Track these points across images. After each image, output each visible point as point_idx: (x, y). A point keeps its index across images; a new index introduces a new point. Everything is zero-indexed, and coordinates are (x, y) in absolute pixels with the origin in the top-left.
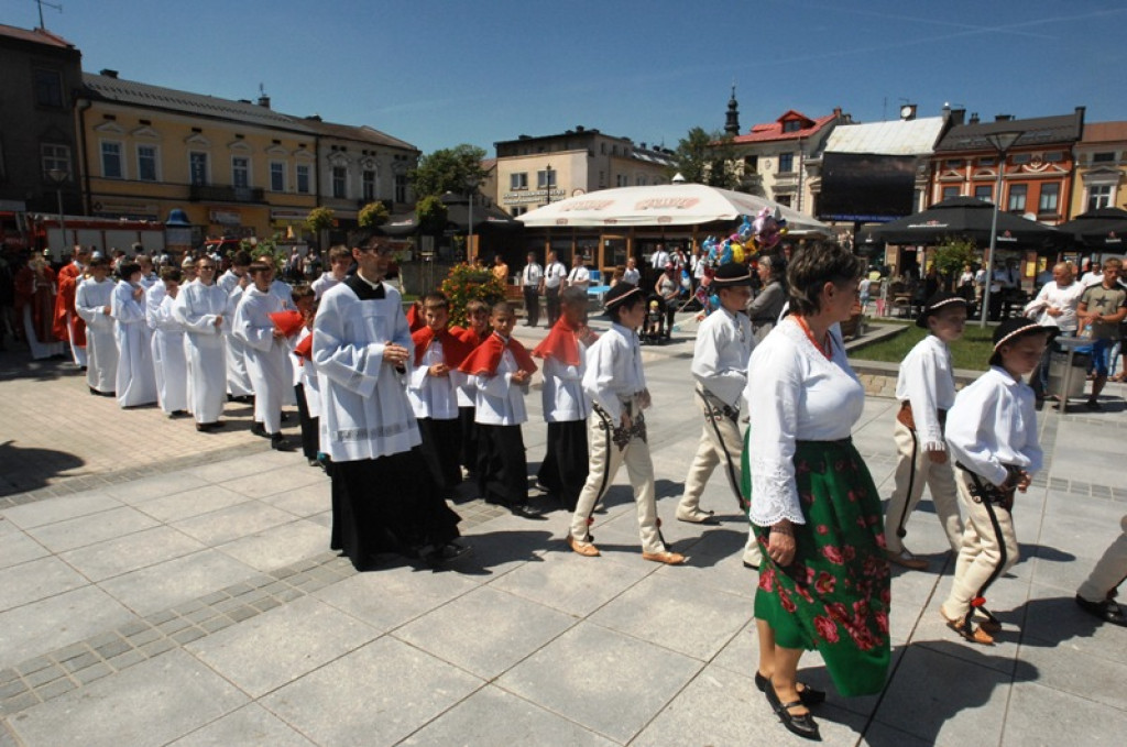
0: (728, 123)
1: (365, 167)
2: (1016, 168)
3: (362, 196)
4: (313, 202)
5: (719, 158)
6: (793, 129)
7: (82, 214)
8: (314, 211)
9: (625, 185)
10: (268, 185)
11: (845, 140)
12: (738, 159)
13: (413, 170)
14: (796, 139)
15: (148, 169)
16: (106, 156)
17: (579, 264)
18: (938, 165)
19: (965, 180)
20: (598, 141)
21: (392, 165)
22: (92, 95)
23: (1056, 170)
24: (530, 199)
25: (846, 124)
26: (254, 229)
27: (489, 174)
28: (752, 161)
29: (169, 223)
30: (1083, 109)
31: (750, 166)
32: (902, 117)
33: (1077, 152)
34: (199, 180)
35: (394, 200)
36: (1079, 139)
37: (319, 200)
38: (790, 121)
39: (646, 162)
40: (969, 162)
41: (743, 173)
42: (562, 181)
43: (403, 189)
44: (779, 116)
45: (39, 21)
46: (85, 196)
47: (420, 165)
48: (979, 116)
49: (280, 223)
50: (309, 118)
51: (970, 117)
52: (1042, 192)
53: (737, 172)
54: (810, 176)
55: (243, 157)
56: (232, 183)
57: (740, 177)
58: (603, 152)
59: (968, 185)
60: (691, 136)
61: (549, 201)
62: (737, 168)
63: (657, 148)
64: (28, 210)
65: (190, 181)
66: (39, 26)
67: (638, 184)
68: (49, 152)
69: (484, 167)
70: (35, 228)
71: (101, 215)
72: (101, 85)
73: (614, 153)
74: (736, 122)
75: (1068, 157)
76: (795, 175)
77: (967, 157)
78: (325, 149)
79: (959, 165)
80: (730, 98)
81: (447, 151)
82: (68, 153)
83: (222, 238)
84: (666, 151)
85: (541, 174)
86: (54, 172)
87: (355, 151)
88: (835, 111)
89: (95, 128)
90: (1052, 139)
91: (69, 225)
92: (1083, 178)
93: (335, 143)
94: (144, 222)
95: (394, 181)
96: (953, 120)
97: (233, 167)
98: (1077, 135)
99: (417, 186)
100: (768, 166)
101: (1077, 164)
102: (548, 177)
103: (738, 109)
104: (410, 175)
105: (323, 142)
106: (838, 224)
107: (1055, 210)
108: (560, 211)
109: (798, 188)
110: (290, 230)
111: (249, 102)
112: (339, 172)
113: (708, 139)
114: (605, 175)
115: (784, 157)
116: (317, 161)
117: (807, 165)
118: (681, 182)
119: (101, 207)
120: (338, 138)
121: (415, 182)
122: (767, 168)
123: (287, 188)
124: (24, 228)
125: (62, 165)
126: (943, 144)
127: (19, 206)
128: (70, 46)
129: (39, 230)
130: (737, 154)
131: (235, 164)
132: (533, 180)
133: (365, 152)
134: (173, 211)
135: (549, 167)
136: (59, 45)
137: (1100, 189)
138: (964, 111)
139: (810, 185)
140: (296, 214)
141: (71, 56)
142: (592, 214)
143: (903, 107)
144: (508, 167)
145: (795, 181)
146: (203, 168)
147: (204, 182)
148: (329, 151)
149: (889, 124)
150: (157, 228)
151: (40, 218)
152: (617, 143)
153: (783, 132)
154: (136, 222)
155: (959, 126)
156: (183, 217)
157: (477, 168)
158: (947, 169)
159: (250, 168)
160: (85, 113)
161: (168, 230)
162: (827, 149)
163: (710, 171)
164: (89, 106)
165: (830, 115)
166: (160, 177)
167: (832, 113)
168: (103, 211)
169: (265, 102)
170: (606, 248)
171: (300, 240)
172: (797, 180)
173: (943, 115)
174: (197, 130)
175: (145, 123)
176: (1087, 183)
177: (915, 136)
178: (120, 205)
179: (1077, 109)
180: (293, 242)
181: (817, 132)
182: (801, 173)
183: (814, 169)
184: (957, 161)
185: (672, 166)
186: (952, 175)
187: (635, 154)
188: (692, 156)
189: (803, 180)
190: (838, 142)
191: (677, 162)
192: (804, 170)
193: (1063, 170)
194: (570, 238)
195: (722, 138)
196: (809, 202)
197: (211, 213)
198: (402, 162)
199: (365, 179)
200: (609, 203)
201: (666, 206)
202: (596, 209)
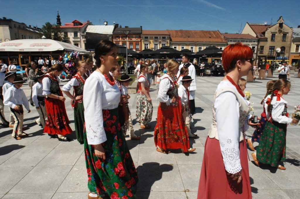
0: (57, 22)
5: (56, 32)
6: (77, 25)
9: (25, 39)
11: (91, 29)
12: (62, 32)
14: (78, 28)
18: (114, 37)
19: (120, 41)
20: (12, 23)
25: (91, 25)
28: (66, 33)
30: (142, 27)
31: (66, 35)
32: (104, 25)
33: (142, 36)
36: (141, 33)
38: (76, 23)
39: (32, 31)
40: (120, 37)
41: (64, 37)
44: (73, 21)
48: (122, 26)
52: (136, 45)
53: (62, 36)
54: (83, 38)
57: (63, 38)
58: (15, 27)
59: (121, 42)
60: (46, 24)
63: (35, 27)
73: (19, 28)
74: (60, 22)
75: (140, 37)
76: (79, 38)
80: (57, 14)
84: (38, 28)
88: (88, 21)
90: (136, 33)
96: (116, 26)
98: (141, 32)
101: (142, 39)
103: (60, 18)
106: (92, 51)
107: (139, 49)
109: (80, 41)
113: (52, 26)
114: (17, 35)
115: (75, 33)
117: (82, 35)
118: (45, 38)
122: (71, 36)
126: (115, 32)
130: (62, 31)
137: (146, 45)
138: (118, 24)
139: (83, 41)
143: (104, 22)
145: (79, 40)
149: (101, 26)
152: (20, 25)
153: (74, 25)
155: (117, 28)
158: (116, 38)
162: (87, 31)
163: (54, 35)
165: (87, 22)
173: (114, 25)
176: (144, 43)
177: (109, 29)
179: (140, 27)
181: (84, 26)
183: (84, 36)
184: (118, 37)
185: (41, 33)
186: (117, 40)
187: (27, 29)
188: (47, 30)
189: (81, 39)
190: (89, 29)
191: (42, 32)
192: (81, 37)
193: (139, 40)
194: (7, 55)
195: (56, 26)
196: (83, 45)
200: (20, 44)
201: (41, 46)
202: (16, 46)
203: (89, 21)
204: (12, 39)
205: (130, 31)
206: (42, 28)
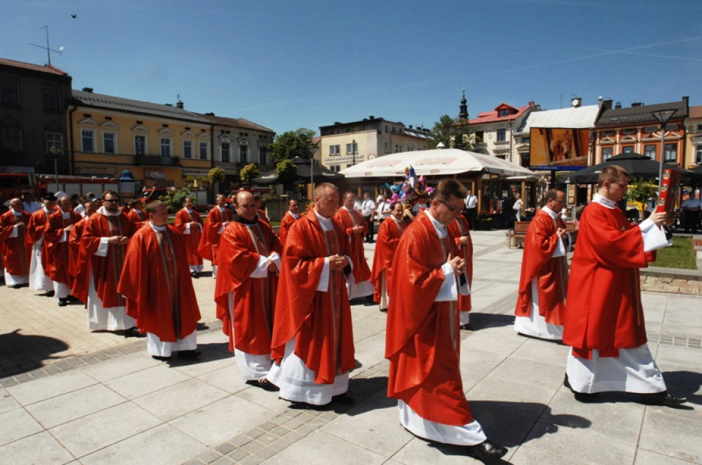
0: (461, 113)
1: (241, 143)
2: (649, 135)
3: (239, 161)
4: (209, 164)
5: (459, 133)
6: (505, 115)
7: (68, 174)
8: (212, 170)
9: (401, 151)
10: (182, 154)
11: (537, 120)
12: (471, 133)
13: (271, 145)
14: (507, 120)
15: (109, 148)
16: (84, 139)
18: (598, 135)
19: (616, 143)
20: (383, 125)
21: (258, 141)
22: (77, 103)
23: (674, 135)
24: (342, 161)
25: (537, 110)
26: (173, 182)
27: (317, 146)
28: (480, 135)
29: (121, 179)
30: (687, 98)
31: (479, 138)
32: (573, 106)
33: (687, 124)
34: (140, 152)
35: (259, 162)
36: (687, 116)
37: (213, 164)
38: (502, 110)
39: (413, 137)
40: (618, 132)
41: (474, 142)
42: (361, 149)
43: (264, 157)
44: (496, 107)
45: (48, 60)
46: (70, 163)
47: (275, 141)
48: (621, 104)
49: (189, 178)
50: (207, 114)
51: (616, 105)
52: (666, 149)
53: (471, 142)
54: (517, 143)
55: (167, 138)
56: (161, 154)
57: (473, 145)
58: (386, 131)
60: (442, 120)
61: (354, 164)
62: (471, 139)
63: (419, 128)
64: (36, 173)
65: (135, 153)
66: (48, 63)
67: (409, 150)
68: (50, 137)
69: (314, 142)
70: (40, 183)
71: (80, 175)
72: (83, 97)
73: (393, 132)
74: (466, 112)
75: (681, 127)
76: (508, 143)
77: (616, 129)
78: (217, 130)
79: (611, 134)
80: (462, 98)
81: (292, 133)
82: (62, 138)
83: (153, 188)
84: (424, 130)
85: (348, 145)
86: (53, 149)
87: (235, 133)
88: (530, 103)
89: (78, 122)
91: (60, 181)
92: (692, 140)
93: (223, 128)
94: (106, 178)
95: (259, 151)
96: (605, 106)
97: (161, 144)
98: (685, 114)
99: (273, 154)
100: (491, 138)
101: (687, 131)
102: (353, 147)
103: (467, 104)
104: (269, 147)
105: (216, 128)
107: (675, 160)
108: (367, 167)
109: (510, 150)
110: (195, 182)
111: (171, 105)
112: (226, 147)
113: (452, 122)
114: (388, 146)
115: (500, 132)
116: (212, 140)
117: (515, 136)
118: (443, 148)
119: (80, 170)
120: (225, 126)
121: (272, 152)
122: (490, 138)
123: (193, 157)
124: (33, 183)
125: (58, 145)
126: (600, 121)
127: (31, 170)
128: (66, 75)
129: (42, 185)
130: (471, 131)
131: (162, 142)
132: (343, 150)
133: (241, 134)
134: (124, 172)
135: (354, 141)
136: (60, 74)
138: (611, 101)
139: (518, 149)
140: (199, 172)
141: (66, 80)
142: (387, 168)
143: (573, 100)
144: (328, 142)
145: (507, 146)
146: (143, 145)
147: (143, 154)
148: (220, 133)
149: (565, 110)
150: (114, 182)
151: (43, 177)
153: (499, 116)
154: (101, 179)
155: (609, 110)
156: (130, 175)
157: (310, 142)
158: (604, 136)
159: (171, 145)
160: (73, 113)
161: (121, 183)
162: (528, 126)
163: (454, 141)
164: (75, 109)
165: (527, 106)
166: (116, 151)
167: (528, 104)
168: (81, 172)
169: (180, 105)
171: (201, 188)
172: (509, 146)
173: (598, 104)
174: (140, 123)
175: (108, 118)
176: (694, 143)
177: (584, 117)
178: (93, 168)
179: (684, 98)
180: (198, 189)
181: (519, 116)
182: (511, 141)
183: (519, 138)
184: (610, 132)
185: (430, 139)
186: (607, 140)
187: (406, 132)
188: (443, 132)
189: (513, 145)
190: (534, 121)
191: (432, 136)
192: (513, 139)
193: (679, 136)
194: (374, 184)
195: (460, 121)
196: (517, 159)
197: (147, 173)
198: (264, 140)
199: (241, 150)
200: (398, 162)
201: (435, 163)
202: (390, 166)
203: (533, 103)
204: (380, 154)
205: (676, 110)
206: (434, 129)
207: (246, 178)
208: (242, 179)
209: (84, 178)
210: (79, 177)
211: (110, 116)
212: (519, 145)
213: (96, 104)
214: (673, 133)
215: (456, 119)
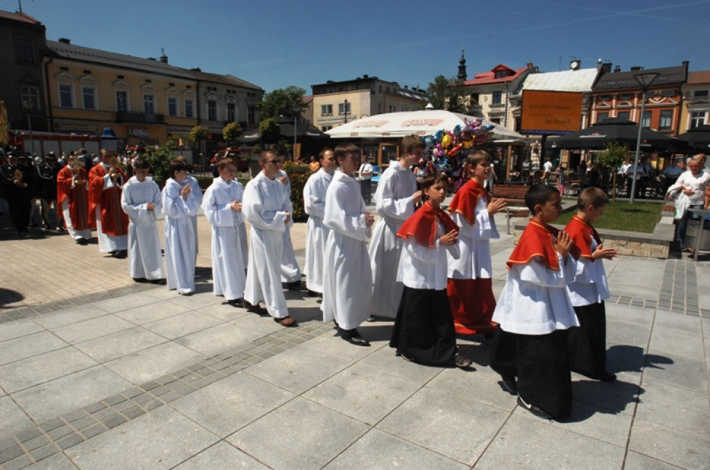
0: (459, 73)
1: (229, 101)
2: (645, 100)
3: (227, 119)
4: (195, 122)
5: (454, 95)
6: (502, 76)
7: (47, 131)
8: (195, 128)
9: (395, 111)
10: (166, 112)
11: (534, 82)
12: (466, 95)
13: (260, 103)
14: (503, 82)
15: (89, 101)
16: (62, 94)
17: (366, 161)
18: (595, 99)
19: (612, 108)
20: (377, 84)
21: (246, 99)
22: (52, 54)
23: (670, 102)
24: (334, 121)
25: (536, 73)
26: (158, 140)
27: (308, 105)
28: (475, 97)
29: (102, 136)
30: (687, 63)
31: (474, 100)
32: (571, 69)
33: (684, 90)
34: (122, 109)
35: (248, 122)
36: (685, 82)
37: (199, 122)
38: (500, 71)
39: (408, 97)
40: (615, 97)
41: (469, 104)
42: (354, 109)
43: (253, 114)
44: (493, 68)
46: (49, 119)
47: (264, 99)
48: (621, 68)
49: (174, 137)
50: (193, 70)
51: (615, 68)
52: (661, 116)
53: (466, 104)
54: (512, 106)
55: (150, 94)
56: (143, 110)
57: (468, 107)
58: (380, 91)
59: (613, 111)
60: (437, 80)
61: (346, 122)
62: (466, 101)
63: (414, 89)
64: (13, 128)
65: (117, 110)
66: (18, 10)
67: (403, 110)
68: (25, 91)
69: (305, 101)
70: (16, 139)
71: (59, 132)
72: (59, 48)
73: (387, 92)
74: (464, 73)
75: (678, 93)
76: (503, 106)
77: (613, 94)
78: (203, 86)
79: (607, 99)
80: (461, 57)
81: (281, 91)
82: (38, 92)
83: (137, 146)
84: (420, 91)
85: (341, 105)
86: (26, 103)
87: (222, 91)
88: (528, 65)
89: (55, 75)
90: (667, 82)
91: (36, 137)
92: (688, 107)
93: (210, 85)
94: (86, 135)
95: (247, 109)
96: (604, 70)
97: (144, 101)
98: (684, 79)
99: (262, 113)
100: (486, 100)
101: (684, 98)
102: (345, 107)
103: (466, 64)
104: (257, 106)
105: (202, 85)
106: (531, 136)
107: (670, 127)
108: (354, 128)
109: (505, 114)
110: (180, 141)
111: (154, 59)
112: (212, 104)
113: (447, 83)
114: (382, 106)
115: (496, 94)
116: (198, 97)
117: (511, 99)
118: (431, 109)
119: (59, 127)
120: (212, 82)
121: (260, 111)
123: (179, 114)
125: (34, 100)
126: (599, 84)
128: (38, 23)
129: (18, 141)
130: (466, 92)
131: (145, 98)
132: (336, 109)
133: (228, 91)
134: (105, 129)
135: (346, 101)
136: (31, 22)
137: (699, 114)
139: (513, 112)
140: (185, 131)
141: (39, 29)
142: (373, 129)
143: (572, 62)
144: (320, 101)
145: (503, 109)
146: (125, 101)
147: (125, 111)
148: (206, 90)
149: (563, 73)
150: (94, 139)
151: (19, 133)
152: (389, 86)
153: (495, 78)
154: (81, 136)
155: (608, 74)
156: (112, 132)
157: (300, 101)
158: (600, 101)
159: (155, 102)
160: (49, 66)
161: (102, 141)
162: (524, 88)
163: (449, 103)
164: (51, 61)
165: (525, 67)
166: (97, 107)
168: (60, 129)
169: (165, 59)
170: (383, 151)
171: (187, 147)
172: (504, 109)
173: (597, 67)
174: (121, 77)
175: (87, 72)
176: (690, 110)
177: (581, 80)
178: (72, 125)
179: (684, 63)
180: (182, 149)
181: (516, 78)
182: (507, 104)
183: (515, 102)
184: (606, 97)
185: (425, 99)
186: (603, 105)
187: (401, 93)
188: (437, 93)
189: (508, 108)
190: (530, 84)
191: (428, 96)
192: (509, 102)
193: (675, 102)
194: (361, 145)
195: (456, 82)
196: (512, 122)
197: (130, 130)
198: (252, 97)
199: (229, 108)
200: (385, 122)
201: (421, 124)
202: (376, 126)
203: (532, 64)
204: (373, 113)
206: (429, 89)
207: (229, 137)
208: (225, 137)
209: (63, 135)
210: (59, 134)
211: (89, 70)
212: (513, 109)
213: (72, 56)
214: (670, 99)
215: (452, 80)
